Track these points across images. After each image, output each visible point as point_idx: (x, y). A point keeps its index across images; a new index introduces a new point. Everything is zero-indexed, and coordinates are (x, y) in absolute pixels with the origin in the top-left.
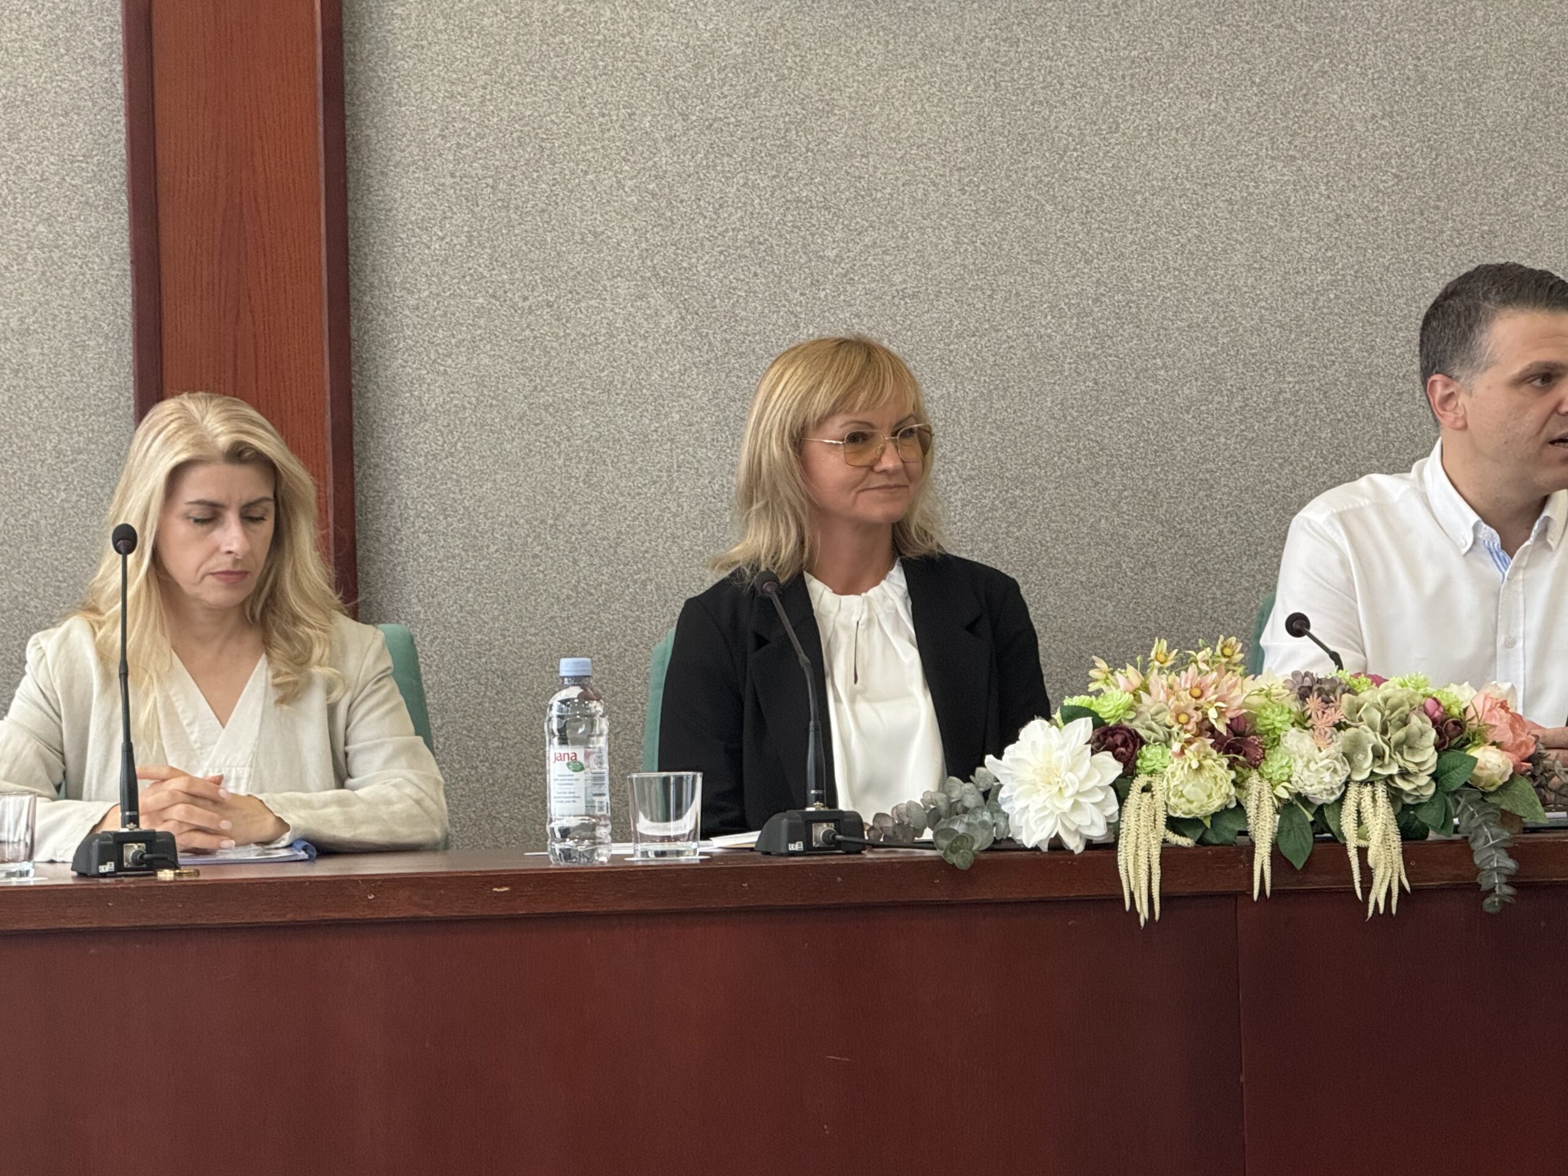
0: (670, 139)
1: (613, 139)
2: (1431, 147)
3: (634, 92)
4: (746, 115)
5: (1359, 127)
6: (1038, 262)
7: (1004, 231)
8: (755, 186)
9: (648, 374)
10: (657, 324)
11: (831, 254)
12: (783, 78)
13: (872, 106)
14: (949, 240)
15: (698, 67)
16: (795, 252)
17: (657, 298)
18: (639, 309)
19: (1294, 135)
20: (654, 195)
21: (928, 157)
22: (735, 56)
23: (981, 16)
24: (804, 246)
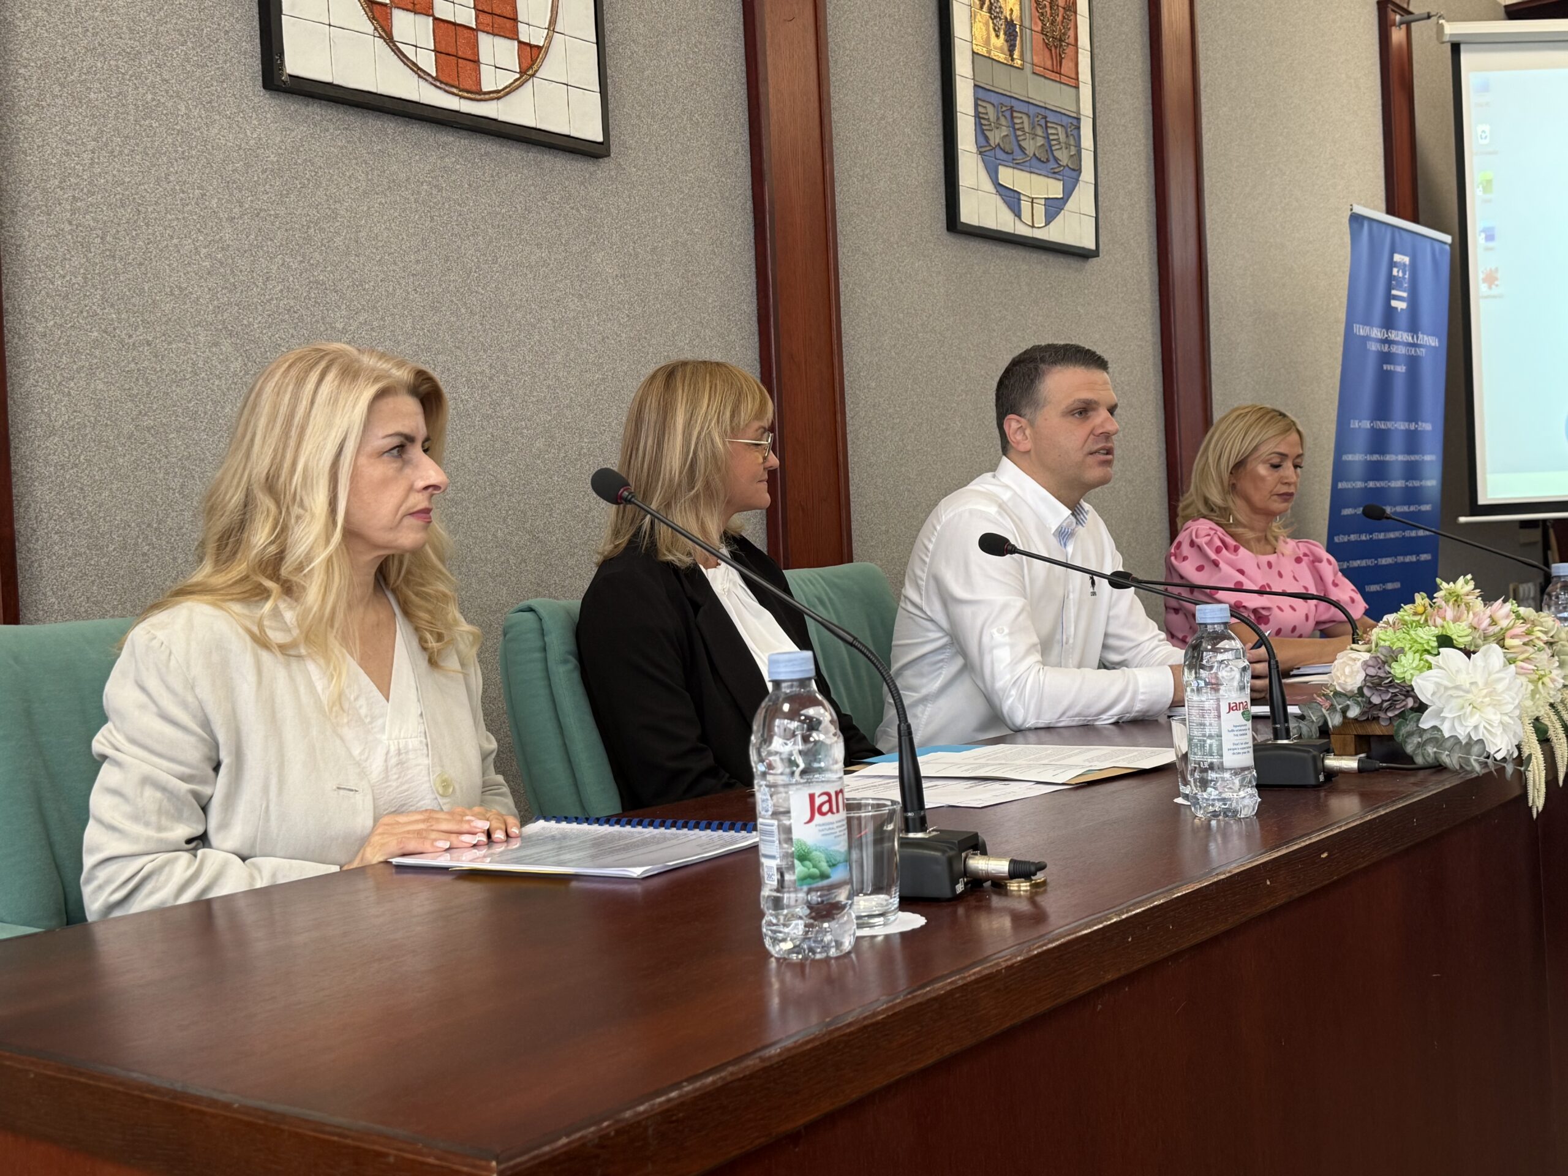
0: (231, 219)
1: (191, 213)
2: (641, 300)
3: (204, 177)
4: (282, 211)
5: (610, 280)
6: (458, 348)
7: (439, 324)
8: (289, 267)
9: (223, 407)
10: (228, 368)
11: (339, 326)
12: (304, 186)
13: (361, 219)
14: (409, 325)
15: (248, 166)
16: (317, 322)
17: (226, 346)
18: (214, 354)
19: (582, 281)
20: (222, 263)
21: (395, 264)
22: (272, 163)
23: (422, 166)
24: (323, 318)
